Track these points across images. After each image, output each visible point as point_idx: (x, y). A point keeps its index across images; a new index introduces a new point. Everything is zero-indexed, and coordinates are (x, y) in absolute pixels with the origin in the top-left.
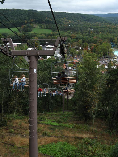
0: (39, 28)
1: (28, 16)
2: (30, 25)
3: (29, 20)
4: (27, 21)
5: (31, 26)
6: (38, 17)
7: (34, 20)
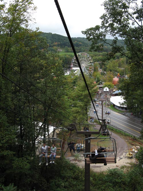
0: (65, 52)
1: (51, 40)
2: (52, 48)
3: (52, 43)
4: (50, 45)
5: (54, 49)
6: (65, 40)
7: (59, 43)
